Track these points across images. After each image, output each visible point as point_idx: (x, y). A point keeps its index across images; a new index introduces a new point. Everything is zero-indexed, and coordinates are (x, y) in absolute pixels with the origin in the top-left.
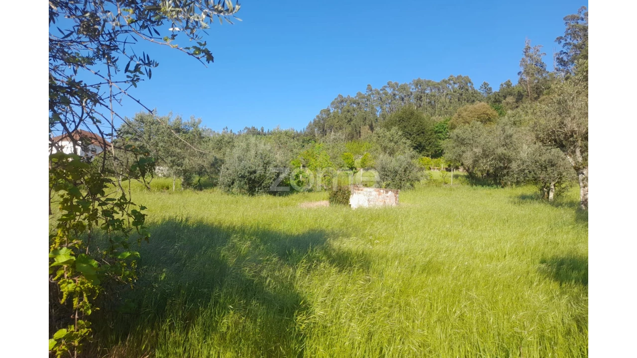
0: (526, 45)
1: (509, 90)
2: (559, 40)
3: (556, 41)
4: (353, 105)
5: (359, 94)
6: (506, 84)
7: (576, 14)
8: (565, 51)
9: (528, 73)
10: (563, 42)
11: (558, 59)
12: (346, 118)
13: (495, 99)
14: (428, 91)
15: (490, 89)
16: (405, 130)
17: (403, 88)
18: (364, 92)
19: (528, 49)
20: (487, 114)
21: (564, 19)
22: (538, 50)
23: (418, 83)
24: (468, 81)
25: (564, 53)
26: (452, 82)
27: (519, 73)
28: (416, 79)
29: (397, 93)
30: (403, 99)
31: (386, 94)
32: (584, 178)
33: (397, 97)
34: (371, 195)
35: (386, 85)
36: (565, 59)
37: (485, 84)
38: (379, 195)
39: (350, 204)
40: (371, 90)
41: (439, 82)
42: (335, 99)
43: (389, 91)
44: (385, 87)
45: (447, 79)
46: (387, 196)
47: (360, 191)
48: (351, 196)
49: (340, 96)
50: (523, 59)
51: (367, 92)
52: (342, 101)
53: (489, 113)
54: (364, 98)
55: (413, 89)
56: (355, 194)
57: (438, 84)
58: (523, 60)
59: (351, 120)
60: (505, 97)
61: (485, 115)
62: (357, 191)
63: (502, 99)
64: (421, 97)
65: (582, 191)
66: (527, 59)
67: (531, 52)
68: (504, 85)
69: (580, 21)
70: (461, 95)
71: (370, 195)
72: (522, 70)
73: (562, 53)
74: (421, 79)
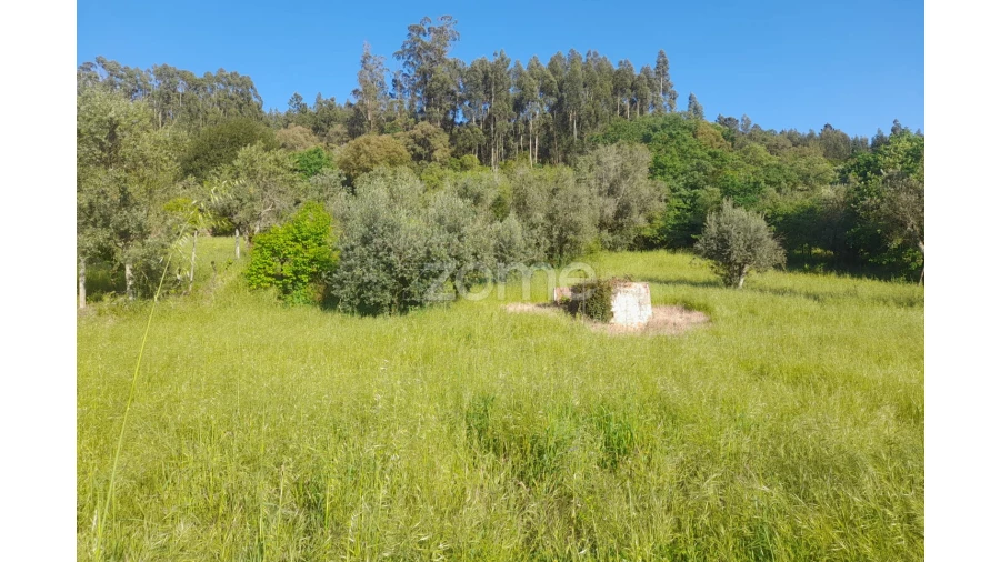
0: (365, 52)
1: (332, 113)
2: (399, 55)
3: (395, 55)
6: (326, 102)
7: (420, 25)
8: (405, 72)
9: (366, 94)
10: (404, 59)
11: (395, 81)
13: (315, 123)
15: (305, 106)
21: (409, 28)
22: (379, 64)
23: (164, 73)
24: (248, 84)
25: (405, 75)
27: (355, 92)
28: (160, 65)
37: (297, 97)
41: (203, 76)
45: (217, 74)
48: (614, 297)
50: (360, 71)
55: (152, 81)
56: (618, 294)
57: (203, 80)
58: (361, 74)
60: (329, 124)
61: (397, 154)
63: (325, 126)
66: (366, 73)
67: (370, 63)
68: (323, 104)
72: (359, 87)
73: (399, 74)
74: (169, 65)
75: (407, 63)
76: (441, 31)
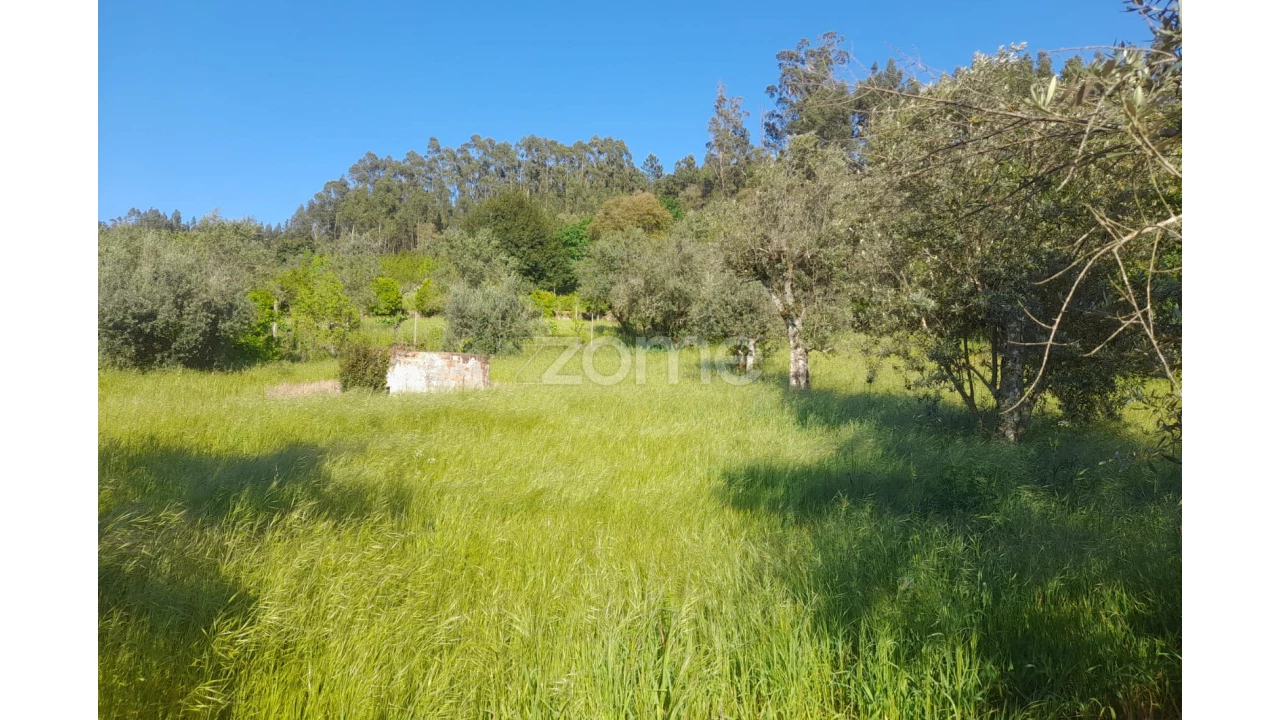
0: (719, 95)
1: (690, 174)
2: (771, 90)
3: (767, 92)
4: (399, 176)
5: (411, 155)
6: (685, 161)
7: (793, 50)
8: (778, 112)
9: (721, 146)
10: (777, 96)
11: (767, 124)
12: (382, 203)
13: (667, 188)
14: (551, 163)
15: (660, 168)
16: (508, 235)
17: (504, 150)
18: (422, 152)
19: (722, 100)
20: (654, 216)
21: (778, 57)
22: (737, 106)
23: (531, 145)
24: (622, 150)
25: (778, 116)
26: (595, 149)
27: (708, 145)
28: (529, 136)
29: (491, 160)
30: (503, 176)
31: (469, 160)
32: (796, 333)
33: (492, 168)
34: (433, 367)
35: (469, 141)
36: (778, 126)
37: (652, 158)
38: (450, 366)
39: (387, 386)
40: (438, 150)
41: (572, 146)
42: (360, 161)
43: (475, 154)
44: (466, 145)
45: (586, 142)
46: (467, 369)
47: (408, 359)
48: (390, 369)
49: (369, 154)
50: (713, 119)
51: (429, 152)
52: (377, 167)
53: (656, 211)
54: (422, 164)
55: (521, 156)
56: (398, 365)
57: (570, 149)
58: (714, 121)
59: (393, 209)
60: (684, 187)
61: (651, 217)
62: (403, 359)
63: (678, 189)
64: (538, 174)
65: (792, 355)
66: (721, 120)
67: (726, 107)
68: (682, 164)
69: (798, 64)
70: (611, 175)
71: (431, 367)
72: (711, 138)
73: (772, 115)
74: (537, 136)
75: (781, 100)
76: (822, 52)
